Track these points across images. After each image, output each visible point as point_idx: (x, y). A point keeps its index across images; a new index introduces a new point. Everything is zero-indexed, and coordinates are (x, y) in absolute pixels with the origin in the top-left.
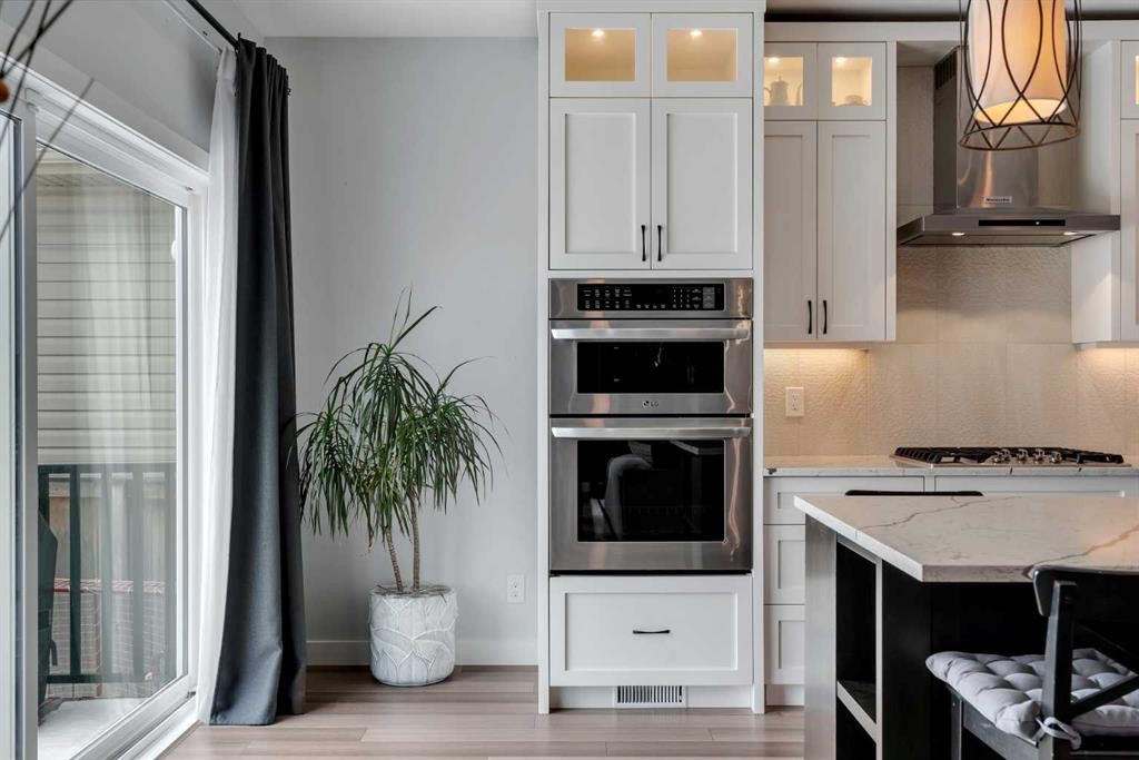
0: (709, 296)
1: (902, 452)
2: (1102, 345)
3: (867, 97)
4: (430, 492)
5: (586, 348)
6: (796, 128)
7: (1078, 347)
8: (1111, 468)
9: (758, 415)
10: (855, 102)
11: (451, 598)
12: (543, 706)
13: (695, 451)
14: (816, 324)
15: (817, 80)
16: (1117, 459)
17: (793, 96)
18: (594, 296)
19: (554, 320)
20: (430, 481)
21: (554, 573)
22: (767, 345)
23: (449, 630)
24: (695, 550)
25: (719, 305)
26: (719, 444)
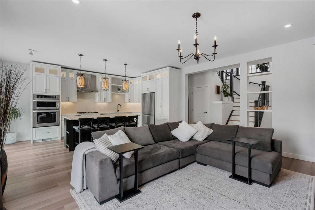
0: (54, 97)
1: (78, 113)
2: (98, 102)
3: (73, 77)
4: (13, 120)
5: (38, 102)
6: (65, 80)
7: (96, 102)
8: (97, 113)
9: (60, 109)
10: (72, 78)
11: (16, 133)
12: (32, 142)
13: (53, 114)
14: (68, 100)
15: (68, 75)
16: (98, 113)
17: (65, 76)
18: (39, 96)
19: (33, 99)
20: (13, 118)
21: (33, 128)
22: (61, 102)
23: (15, 137)
24: (53, 124)
25: (55, 98)
26: (55, 112)
